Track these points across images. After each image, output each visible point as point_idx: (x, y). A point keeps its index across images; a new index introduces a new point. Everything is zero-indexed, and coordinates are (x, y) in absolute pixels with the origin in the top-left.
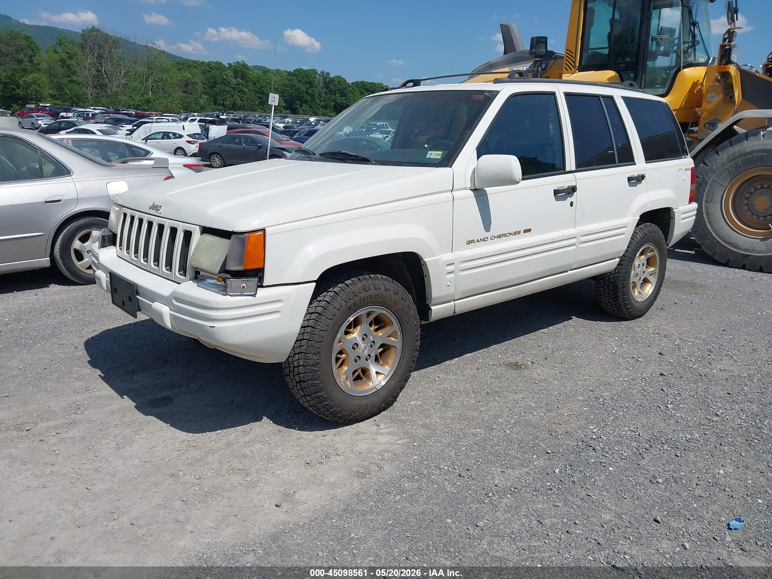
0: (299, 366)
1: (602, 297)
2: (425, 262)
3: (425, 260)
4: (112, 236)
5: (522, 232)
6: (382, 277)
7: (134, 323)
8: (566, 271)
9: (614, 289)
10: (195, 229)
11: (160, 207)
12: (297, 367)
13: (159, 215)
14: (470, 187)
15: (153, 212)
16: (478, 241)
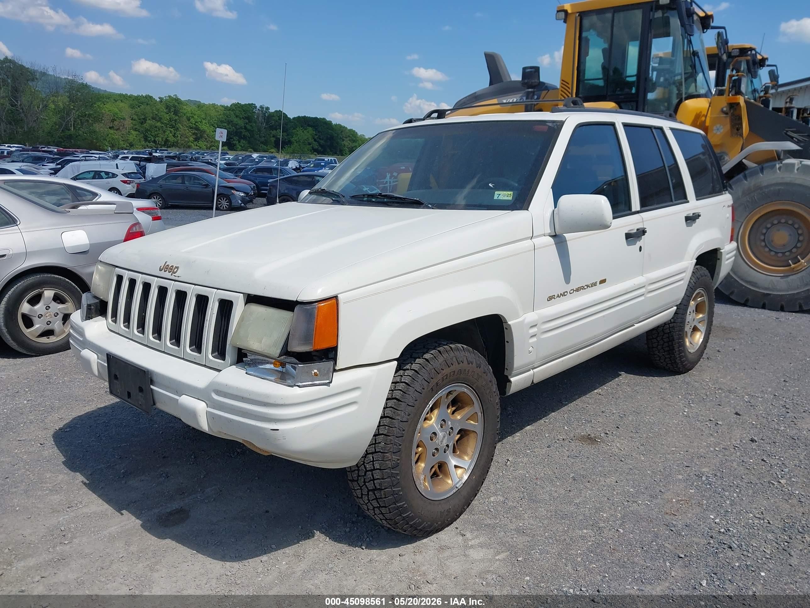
0: (374, 469)
1: (654, 349)
2: (509, 325)
3: (509, 323)
4: (99, 304)
5: (598, 283)
6: (462, 347)
7: (111, 405)
8: (633, 325)
9: (670, 341)
10: (238, 297)
11: (177, 268)
12: (371, 470)
13: (177, 278)
14: (549, 233)
15: (167, 275)
16: (558, 296)
